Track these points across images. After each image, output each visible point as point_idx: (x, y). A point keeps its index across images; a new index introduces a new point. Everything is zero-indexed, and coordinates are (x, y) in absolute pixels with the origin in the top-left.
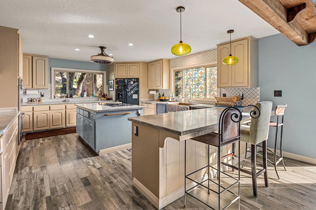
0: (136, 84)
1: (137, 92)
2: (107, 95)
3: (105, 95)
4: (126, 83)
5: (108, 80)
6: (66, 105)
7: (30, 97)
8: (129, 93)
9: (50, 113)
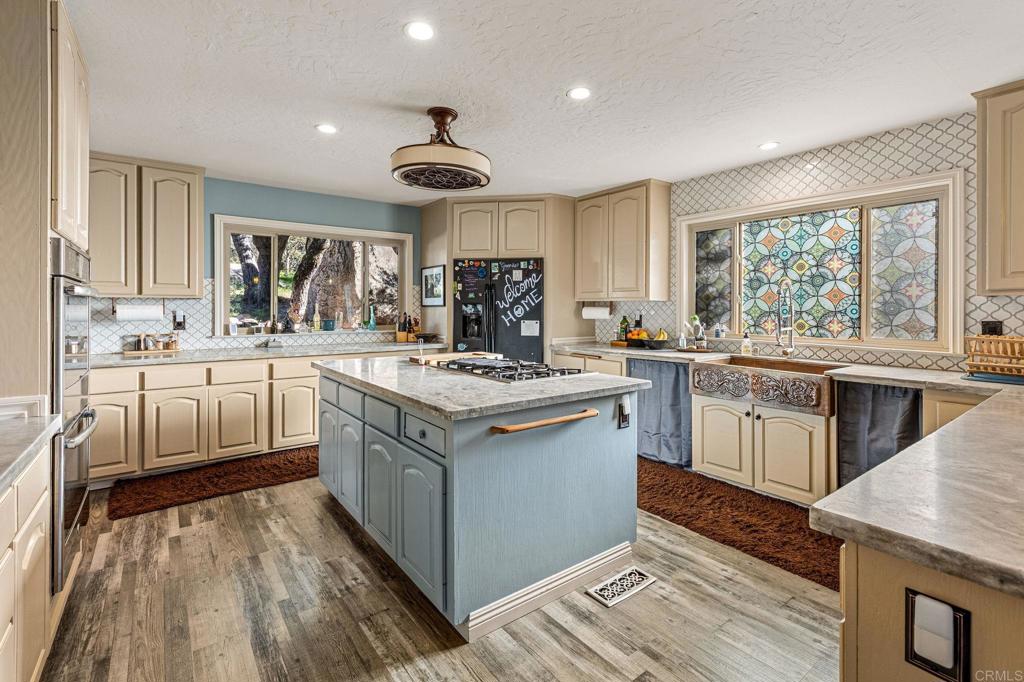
0: (533, 280)
1: (536, 313)
2: (417, 323)
3: (413, 322)
4: (496, 278)
5: (420, 267)
6: (270, 361)
7: (132, 330)
8: (507, 316)
9: (211, 396)
